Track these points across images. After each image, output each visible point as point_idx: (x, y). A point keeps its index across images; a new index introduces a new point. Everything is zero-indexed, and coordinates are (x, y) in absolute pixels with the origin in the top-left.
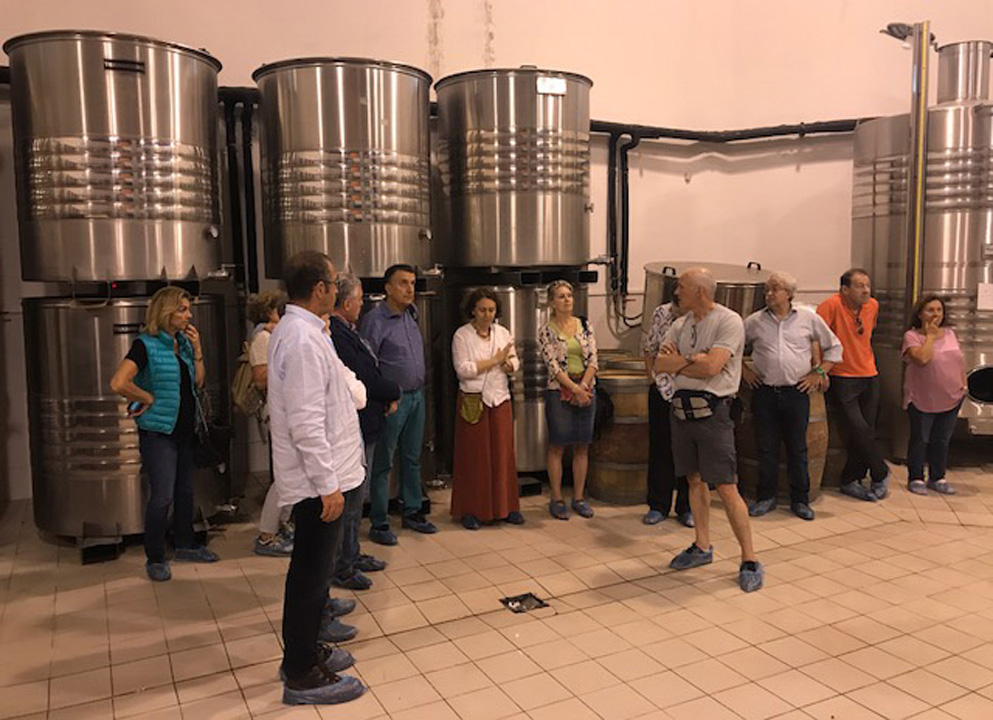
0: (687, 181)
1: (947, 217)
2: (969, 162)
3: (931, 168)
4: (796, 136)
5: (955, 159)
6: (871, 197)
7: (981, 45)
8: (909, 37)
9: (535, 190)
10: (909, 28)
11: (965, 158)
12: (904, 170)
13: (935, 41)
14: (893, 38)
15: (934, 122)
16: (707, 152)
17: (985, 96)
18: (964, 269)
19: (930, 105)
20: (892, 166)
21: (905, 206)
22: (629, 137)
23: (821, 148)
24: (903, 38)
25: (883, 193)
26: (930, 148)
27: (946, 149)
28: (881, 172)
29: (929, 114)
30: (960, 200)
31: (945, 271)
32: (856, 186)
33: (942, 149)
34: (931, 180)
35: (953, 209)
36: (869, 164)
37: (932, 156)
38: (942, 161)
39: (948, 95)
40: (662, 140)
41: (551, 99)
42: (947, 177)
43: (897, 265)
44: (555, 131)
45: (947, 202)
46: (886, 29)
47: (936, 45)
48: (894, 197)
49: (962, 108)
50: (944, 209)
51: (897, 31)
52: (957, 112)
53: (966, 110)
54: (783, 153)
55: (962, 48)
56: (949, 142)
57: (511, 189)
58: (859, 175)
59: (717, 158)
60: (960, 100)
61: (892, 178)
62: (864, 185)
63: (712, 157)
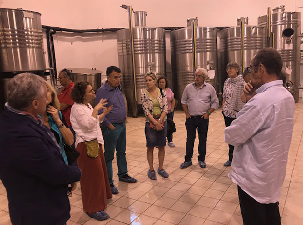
0: (72, 44)
1: (140, 55)
2: (143, 42)
3: (135, 43)
4: (101, 32)
5: (140, 41)
6: (122, 50)
7: (143, 12)
8: (127, 9)
9: (26, 47)
10: (127, 6)
11: (142, 41)
12: (129, 43)
13: (133, 10)
14: (123, 9)
15: (135, 31)
16: (77, 35)
17: (145, 25)
18: (144, 68)
19: (133, 27)
20: (126, 42)
21: (130, 52)
22: (53, 30)
23: (108, 36)
24: (126, 9)
25: (125, 49)
26: (134, 38)
27: (138, 38)
28: (124, 44)
29: (133, 29)
30: (142, 51)
31: (140, 69)
32: (118, 47)
33: (137, 39)
34: (135, 46)
35: (141, 53)
36: (121, 41)
37: (135, 40)
38: (137, 41)
39: (137, 25)
40: (63, 32)
41: (28, 19)
42: (139, 45)
43: (130, 68)
44: (31, 29)
45: (139, 52)
46: (121, 6)
47: (133, 11)
48: (128, 50)
49: (141, 28)
50: (139, 53)
51: (124, 7)
52: (139, 29)
53: (141, 29)
54: (98, 37)
55: (139, 12)
56: (138, 37)
57: (17, 47)
58: (119, 44)
59: (80, 37)
60: (140, 26)
61: (126, 45)
62: (120, 47)
63: (78, 37)
